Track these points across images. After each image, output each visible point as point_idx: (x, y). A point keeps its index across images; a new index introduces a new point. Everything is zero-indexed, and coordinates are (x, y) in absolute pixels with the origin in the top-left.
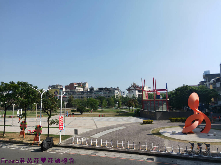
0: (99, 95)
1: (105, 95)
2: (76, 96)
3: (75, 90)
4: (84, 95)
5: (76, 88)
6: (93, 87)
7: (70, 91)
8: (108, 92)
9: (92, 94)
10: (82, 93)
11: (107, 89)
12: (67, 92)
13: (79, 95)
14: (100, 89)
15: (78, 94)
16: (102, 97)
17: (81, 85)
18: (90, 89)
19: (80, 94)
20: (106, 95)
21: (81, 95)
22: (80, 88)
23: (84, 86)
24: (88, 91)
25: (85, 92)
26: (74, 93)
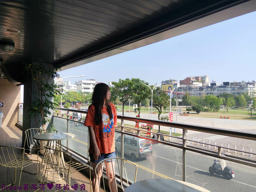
0: (224, 91)
1: (233, 91)
2: (192, 92)
3: (192, 86)
4: (204, 92)
5: (193, 82)
6: (215, 82)
7: (186, 87)
8: (238, 88)
9: (214, 90)
10: (201, 89)
11: (236, 83)
12: (182, 88)
13: (196, 92)
14: (226, 84)
15: (195, 90)
16: (228, 95)
17: (200, 79)
18: (211, 84)
19: (198, 90)
20: (235, 91)
21: (200, 92)
22: (197, 83)
23: (203, 80)
24: (208, 87)
25: (204, 87)
26: (190, 89)
